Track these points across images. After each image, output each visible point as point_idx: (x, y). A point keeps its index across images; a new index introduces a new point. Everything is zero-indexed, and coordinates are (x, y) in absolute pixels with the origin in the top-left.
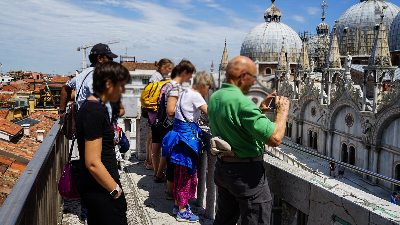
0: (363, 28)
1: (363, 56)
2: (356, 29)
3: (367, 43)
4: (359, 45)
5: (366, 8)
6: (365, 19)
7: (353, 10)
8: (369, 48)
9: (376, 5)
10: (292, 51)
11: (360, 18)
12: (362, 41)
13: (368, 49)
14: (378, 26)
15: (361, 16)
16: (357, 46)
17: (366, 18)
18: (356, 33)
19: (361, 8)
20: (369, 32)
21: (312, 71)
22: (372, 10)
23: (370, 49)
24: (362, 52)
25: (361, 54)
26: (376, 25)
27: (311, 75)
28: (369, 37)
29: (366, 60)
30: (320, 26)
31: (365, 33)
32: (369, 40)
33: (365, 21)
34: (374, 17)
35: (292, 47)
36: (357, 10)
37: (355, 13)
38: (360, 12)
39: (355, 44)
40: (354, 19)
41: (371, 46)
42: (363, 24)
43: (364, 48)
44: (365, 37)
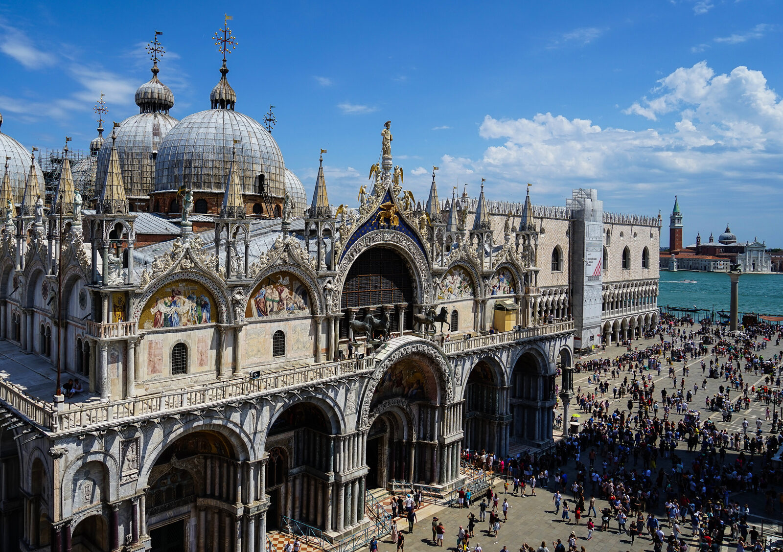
0: (137, 154)
1: (136, 197)
2: (128, 156)
3: (142, 178)
4: (131, 179)
5: (142, 124)
6: (139, 142)
7: (126, 125)
8: (145, 185)
9: (156, 123)
10: (17, 184)
11: (133, 140)
12: (136, 174)
13: (144, 187)
14: (155, 154)
15: (135, 136)
16: (130, 181)
17: (141, 139)
18: (127, 162)
19: (136, 124)
20: (145, 162)
21: (9, 219)
22: (150, 129)
23: (146, 187)
24: (136, 191)
25: (134, 195)
26: (154, 152)
27: (8, 226)
28: (145, 170)
29: (142, 204)
30: (95, 143)
31: (139, 163)
32: (145, 173)
33: (140, 145)
34: (151, 139)
35: (17, 177)
36: (131, 125)
37: (128, 129)
38: (133, 129)
39: (126, 178)
40: (126, 139)
41: (148, 182)
42: (136, 148)
43: (139, 185)
44: (139, 169)
